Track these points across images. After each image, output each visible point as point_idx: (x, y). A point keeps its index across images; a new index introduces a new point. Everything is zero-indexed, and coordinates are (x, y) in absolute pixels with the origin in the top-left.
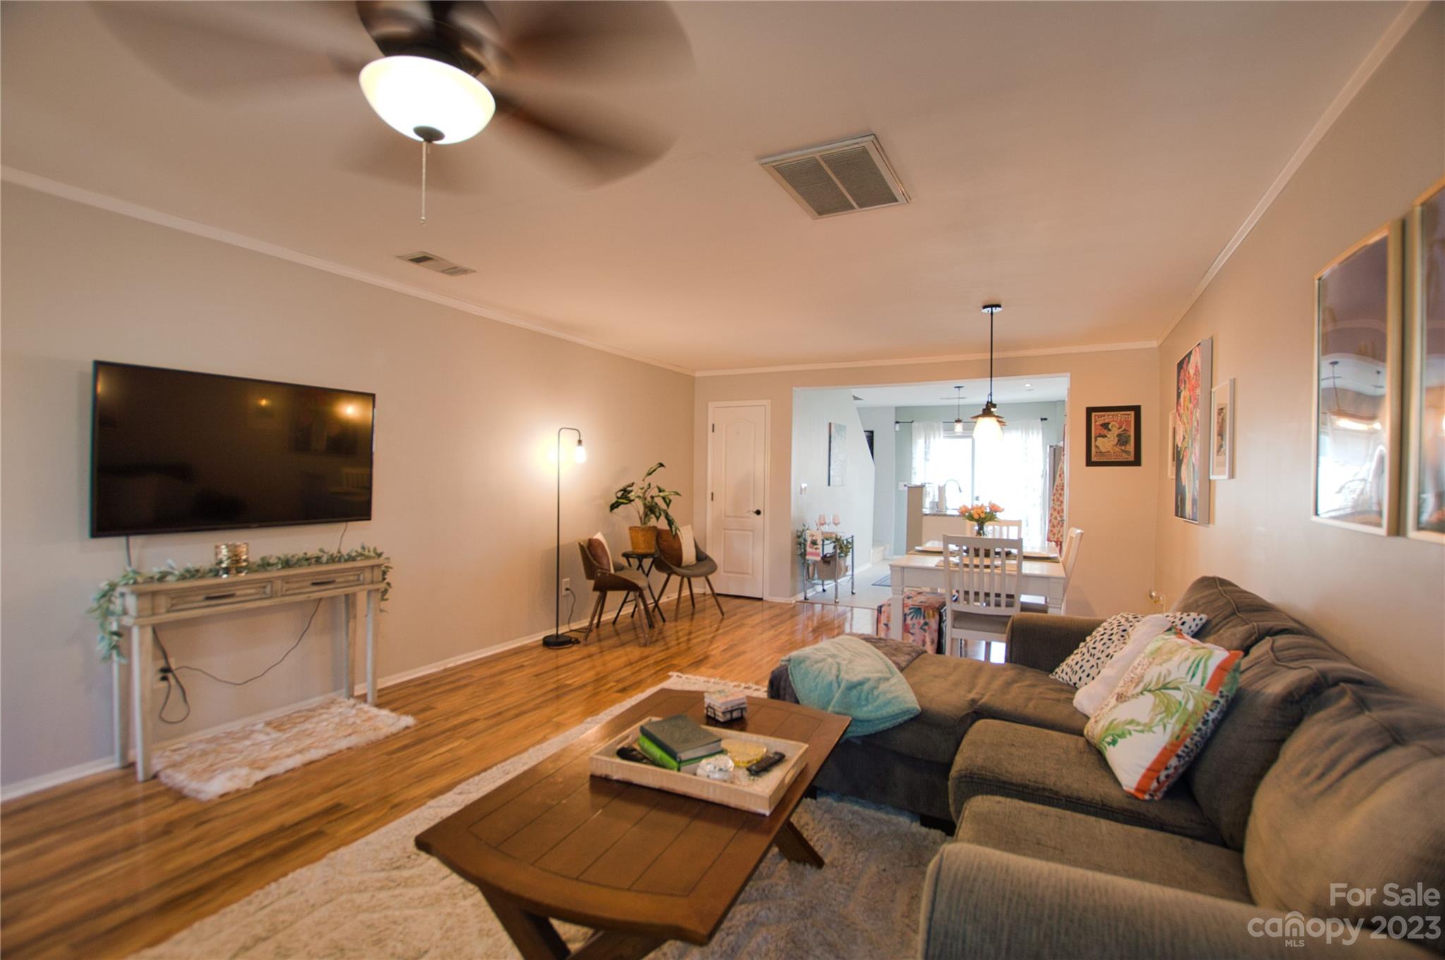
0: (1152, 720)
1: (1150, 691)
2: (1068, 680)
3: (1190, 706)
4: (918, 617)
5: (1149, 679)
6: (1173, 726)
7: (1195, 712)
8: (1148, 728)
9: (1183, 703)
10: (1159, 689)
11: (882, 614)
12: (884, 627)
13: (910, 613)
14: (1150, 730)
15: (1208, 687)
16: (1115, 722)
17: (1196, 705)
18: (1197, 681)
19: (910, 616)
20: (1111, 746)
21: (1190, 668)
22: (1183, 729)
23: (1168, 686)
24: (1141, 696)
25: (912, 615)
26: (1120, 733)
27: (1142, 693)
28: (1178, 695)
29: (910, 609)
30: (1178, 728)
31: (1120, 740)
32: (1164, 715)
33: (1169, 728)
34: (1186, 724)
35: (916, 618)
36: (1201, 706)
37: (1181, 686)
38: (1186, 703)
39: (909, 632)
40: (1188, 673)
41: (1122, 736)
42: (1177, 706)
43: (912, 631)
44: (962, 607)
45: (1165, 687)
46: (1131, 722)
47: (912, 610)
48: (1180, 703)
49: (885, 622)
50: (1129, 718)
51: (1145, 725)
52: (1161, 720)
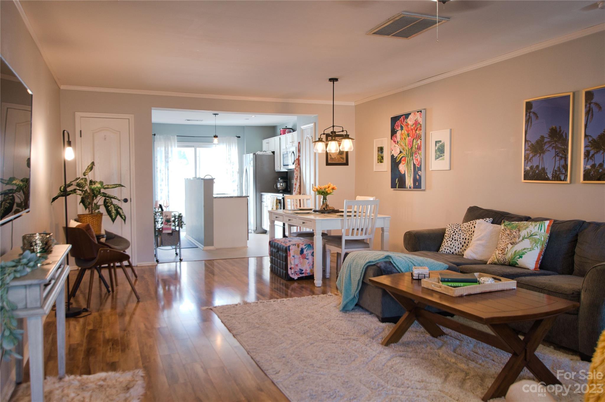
0: (532, 246)
1: (526, 238)
2: (449, 252)
3: (543, 239)
4: (310, 249)
5: (524, 235)
6: (540, 247)
7: (544, 241)
8: (532, 249)
9: (540, 239)
10: (530, 237)
11: (291, 251)
12: (293, 258)
13: (306, 248)
14: (533, 249)
15: (546, 232)
16: (517, 251)
17: (544, 238)
18: (543, 231)
19: (306, 249)
20: (520, 258)
21: (539, 228)
22: (542, 246)
23: (533, 235)
24: (523, 241)
25: (307, 248)
26: (522, 253)
27: (523, 240)
28: (537, 237)
29: (305, 245)
30: (541, 246)
31: (523, 256)
32: (535, 244)
33: (539, 247)
34: (542, 245)
35: (309, 250)
36: (545, 238)
37: (537, 234)
38: (541, 239)
39: (305, 258)
40: (538, 229)
41: (523, 254)
42: (539, 240)
43: (307, 257)
44: (350, 238)
45: (531, 235)
46: (524, 249)
47: (306, 246)
48: (539, 239)
49: (293, 255)
50: (523, 248)
51: (530, 248)
52: (535, 246)
